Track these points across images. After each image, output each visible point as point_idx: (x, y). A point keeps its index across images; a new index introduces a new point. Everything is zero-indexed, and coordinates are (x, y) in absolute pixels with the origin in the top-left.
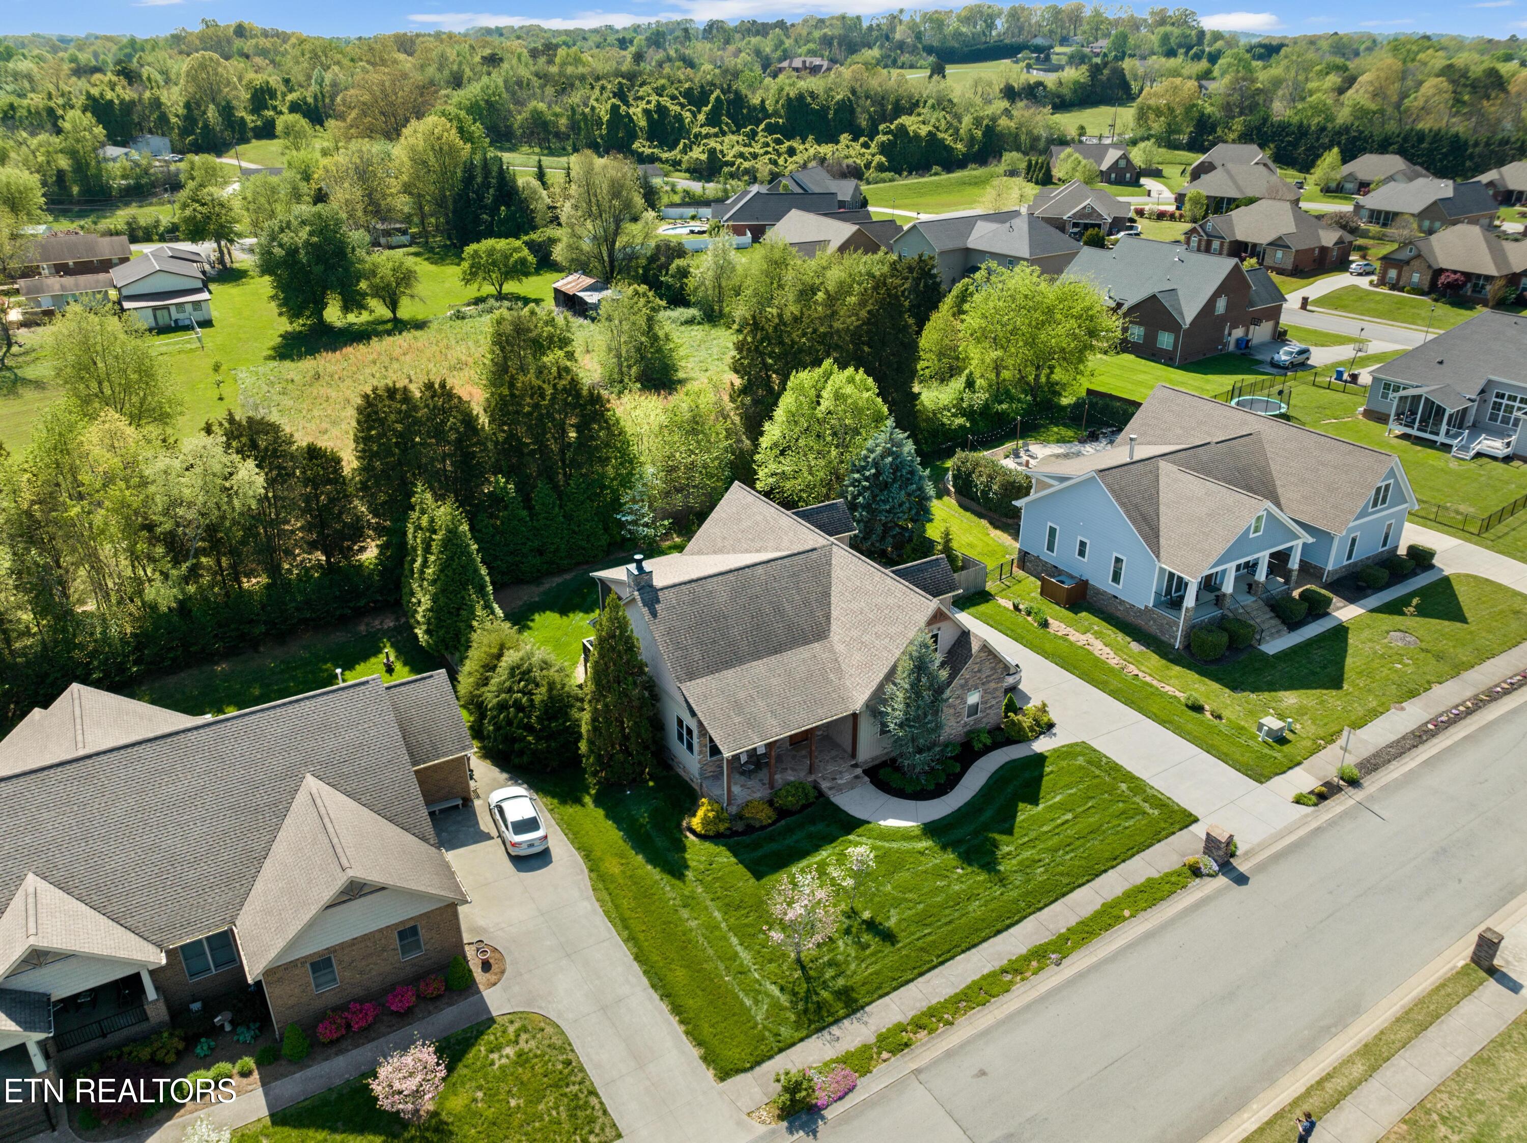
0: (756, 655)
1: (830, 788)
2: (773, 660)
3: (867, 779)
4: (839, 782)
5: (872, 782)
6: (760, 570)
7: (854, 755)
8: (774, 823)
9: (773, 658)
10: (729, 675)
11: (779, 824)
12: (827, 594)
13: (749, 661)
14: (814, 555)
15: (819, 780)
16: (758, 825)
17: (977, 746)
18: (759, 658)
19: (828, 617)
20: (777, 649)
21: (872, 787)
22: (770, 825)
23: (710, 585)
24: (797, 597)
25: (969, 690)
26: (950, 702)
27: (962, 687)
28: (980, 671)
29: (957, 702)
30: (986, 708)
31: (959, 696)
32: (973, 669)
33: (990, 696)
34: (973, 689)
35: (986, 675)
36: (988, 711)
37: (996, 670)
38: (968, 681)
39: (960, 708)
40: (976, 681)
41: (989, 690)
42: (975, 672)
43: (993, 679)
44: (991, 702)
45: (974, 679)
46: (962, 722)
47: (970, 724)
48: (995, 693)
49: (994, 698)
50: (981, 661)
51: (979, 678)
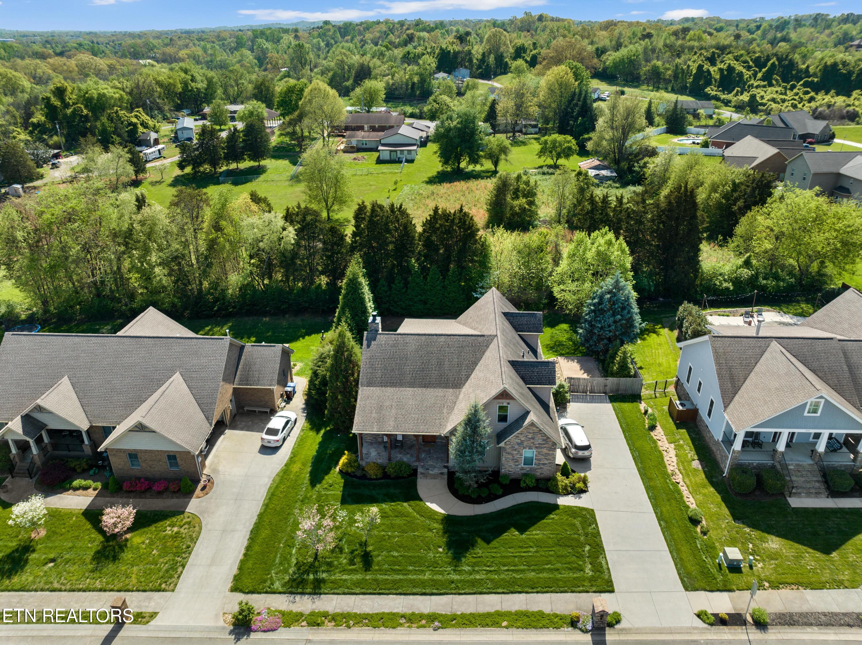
0: (412, 385)
1: (422, 474)
2: (419, 391)
3: (446, 477)
4: (431, 472)
5: (448, 479)
6: (443, 339)
7: (448, 461)
8: (376, 479)
9: (420, 389)
10: (390, 391)
11: (378, 481)
12: (475, 364)
13: (406, 387)
14: (481, 339)
15: (420, 467)
16: (368, 477)
17: (523, 485)
18: (413, 387)
19: (468, 377)
20: (426, 386)
21: (446, 483)
22: (374, 479)
23: (408, 339)
24: (456, 360)
25: (524, 448)
26: (509, 451)
27: (518, 444)
28: (533, 438)
29: (515, 452)
30: (540, 464)
31: (516, 449)
32: (527, 435)
33: (543, 457)
34: (528, 448)
35: (539, 443)
36: (542, 466)
37: (547, 442)
38: (523, 442)
39: (518, 457)
40: (530, 444)
41: (541, 453)
42: (529, 438)
43: (545, 447)
44: (544, 461)
45: (528, 442)
46: (520, 466)
47: (526, 470)
48: (547, 456)
49: (546, 459)
50: (534, 432)
51: (533, 443)
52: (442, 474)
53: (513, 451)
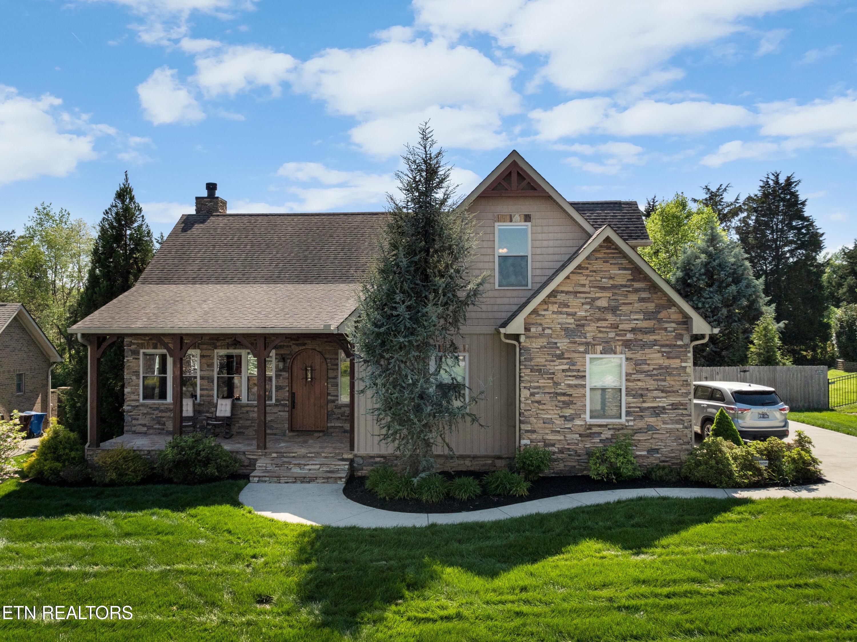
3: (341, 475)
7: (352, 443)
22: (125, 484)
25: (589, 347)
26: (540, 360)
27: (568, 332)
28: (614, 310)
29: (559, 366)
30: (642, 410)
31: (563, 354)
32: (594, 300)
33: (651, 384)
34: (599, 348)
35: (633, 326)
36: (652, 420)
37: (660, 321)
38: (583, 326)
39: (570, 386)
40: (607, 332)
41: (646, 367)
42: (599, 308)
43: (655, 343)
44: (655, 398)
45: (598, 325)
46: (578, 422)
47: (603, 437)
48: (665, 380)
49: (663, 391)
50: (614, 287)
51: (615, 326)
52: (332, 472)
53: (552, 363)
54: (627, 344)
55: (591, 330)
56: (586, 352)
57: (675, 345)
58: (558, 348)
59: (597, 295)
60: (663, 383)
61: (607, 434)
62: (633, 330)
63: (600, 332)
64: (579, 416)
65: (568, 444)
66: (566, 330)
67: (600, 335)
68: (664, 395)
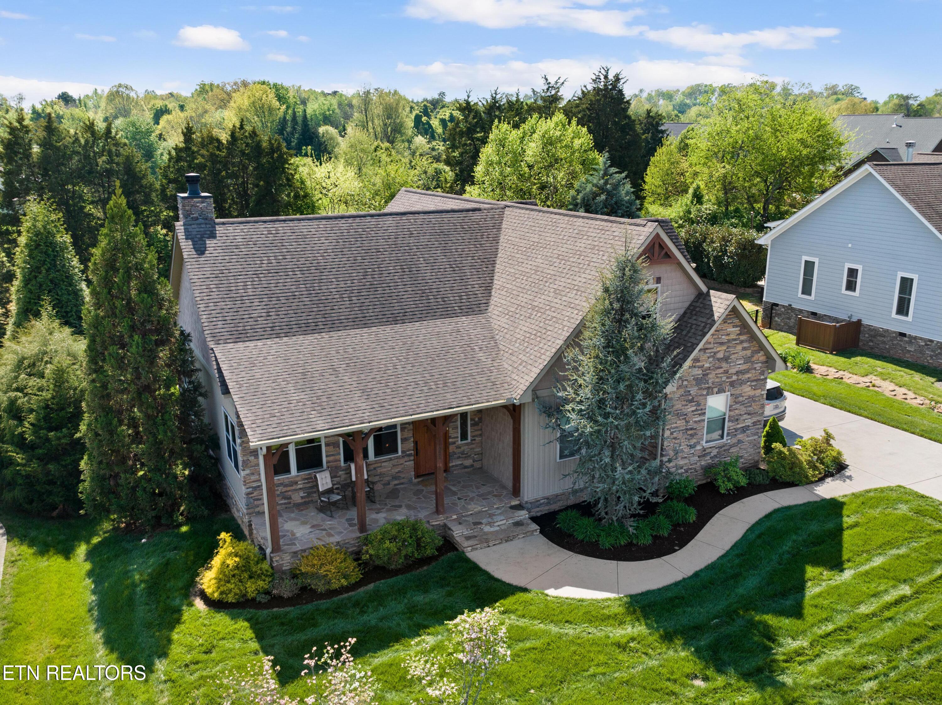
0: (361, 322)
1: (468, 538)
3: (534, 527)
4: (487, 529)
5: (541, 532)
7: (516, 491)
10: (307, 341)
11: (362, 590)
15: (450, 525)
16: (321, 588)
17: (724, 486)
20: (399, 318)
21: (543, 540)
22: (344, 590)
25: (710, 390)
26: (678, 406)
27: (697, 381)
28: (726, 359)
29: (691, 408)
30: (736, 430)
31: (693, 398)
32: (715, 353)
33: (743, 410)
34: (716, 390)
35: (737, 369)
36: (740, 436)
37: (753, 363)
38: (707, 374)
39: (696, 422)
40: (721, 377)
41: (741, 399)
42: (719, 360)
43: (749, 380)
44: (744, 420)
45: (717, 372)
46: (699, 447)
47: (712, 454)
48: (750, 406)
49: (749, 414)
50: (729, 341)
51: (726, 372)
52: (518, 524)
53: (686, 407)
54: (732, 384)
55: (712, 377)
56: (708, 394)
57: (759, 380)
58: (690, 394)
59: (718, 349)
60: (750, 409)
61: (715, 452)
62: (737, 373)
63: (717, 377)
64: (698, 443)
65: (691, 465)
66: (696, 379)
67: (717, 380)
68: (749, 417)
